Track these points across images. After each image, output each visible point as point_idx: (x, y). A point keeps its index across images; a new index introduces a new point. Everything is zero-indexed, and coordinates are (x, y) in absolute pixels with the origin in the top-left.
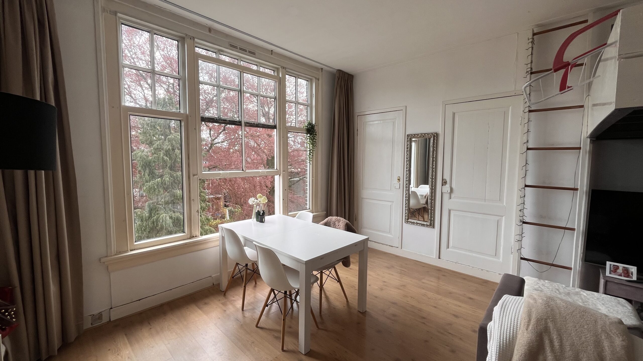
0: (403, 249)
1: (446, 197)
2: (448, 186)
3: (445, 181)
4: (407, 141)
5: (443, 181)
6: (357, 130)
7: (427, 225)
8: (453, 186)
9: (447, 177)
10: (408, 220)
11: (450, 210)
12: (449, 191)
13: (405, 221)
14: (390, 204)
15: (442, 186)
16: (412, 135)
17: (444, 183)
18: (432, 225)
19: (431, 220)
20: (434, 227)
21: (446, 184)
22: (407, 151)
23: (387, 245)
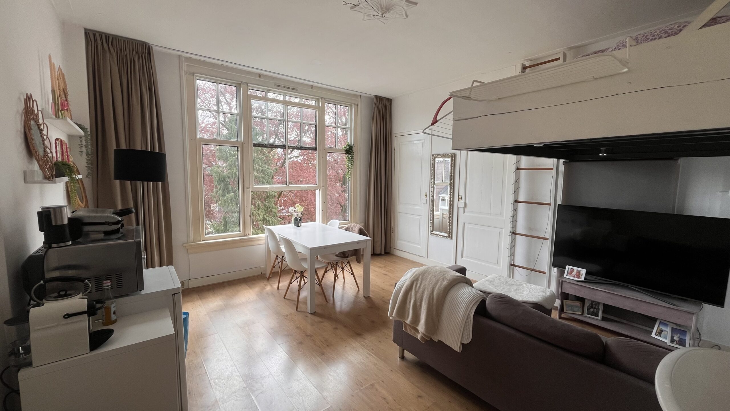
0: (428, 259)
1: (461, 210)
2: (463, 201)
3: (461, 197)
4: (432, 160)
5: (459, 197)
6: (395, 150)
7: (447, 237)
8: (467, 202)
9: (462, 193)
10: (432, 232)
11: (464, 223)
12: (463, 206)
13: (430, 233)
14: (419, 217)
15: (458, 201)
16: (436, 155)
17: (460, 198)
18: (450, 236)
19: (449, 232)
20: (452, 238)
21: (461, 199)
22: (432, 169)
23: (416, 255)
